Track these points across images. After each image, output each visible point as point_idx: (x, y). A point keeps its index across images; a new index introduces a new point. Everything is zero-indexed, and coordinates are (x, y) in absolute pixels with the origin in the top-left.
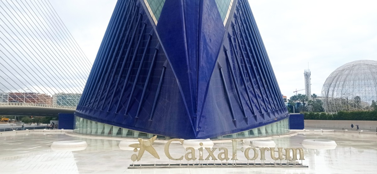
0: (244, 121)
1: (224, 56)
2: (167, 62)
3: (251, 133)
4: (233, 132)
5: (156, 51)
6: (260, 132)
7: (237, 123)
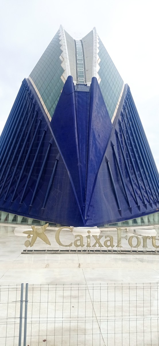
0: (128, 211)
1: (111, 150)
2: (60, 155)
3: (135, 222)
4: (119, 220)
5: (50, 145)
6: (143, 222)
7: (122, 212)
